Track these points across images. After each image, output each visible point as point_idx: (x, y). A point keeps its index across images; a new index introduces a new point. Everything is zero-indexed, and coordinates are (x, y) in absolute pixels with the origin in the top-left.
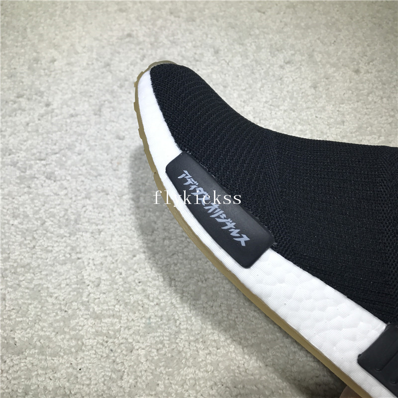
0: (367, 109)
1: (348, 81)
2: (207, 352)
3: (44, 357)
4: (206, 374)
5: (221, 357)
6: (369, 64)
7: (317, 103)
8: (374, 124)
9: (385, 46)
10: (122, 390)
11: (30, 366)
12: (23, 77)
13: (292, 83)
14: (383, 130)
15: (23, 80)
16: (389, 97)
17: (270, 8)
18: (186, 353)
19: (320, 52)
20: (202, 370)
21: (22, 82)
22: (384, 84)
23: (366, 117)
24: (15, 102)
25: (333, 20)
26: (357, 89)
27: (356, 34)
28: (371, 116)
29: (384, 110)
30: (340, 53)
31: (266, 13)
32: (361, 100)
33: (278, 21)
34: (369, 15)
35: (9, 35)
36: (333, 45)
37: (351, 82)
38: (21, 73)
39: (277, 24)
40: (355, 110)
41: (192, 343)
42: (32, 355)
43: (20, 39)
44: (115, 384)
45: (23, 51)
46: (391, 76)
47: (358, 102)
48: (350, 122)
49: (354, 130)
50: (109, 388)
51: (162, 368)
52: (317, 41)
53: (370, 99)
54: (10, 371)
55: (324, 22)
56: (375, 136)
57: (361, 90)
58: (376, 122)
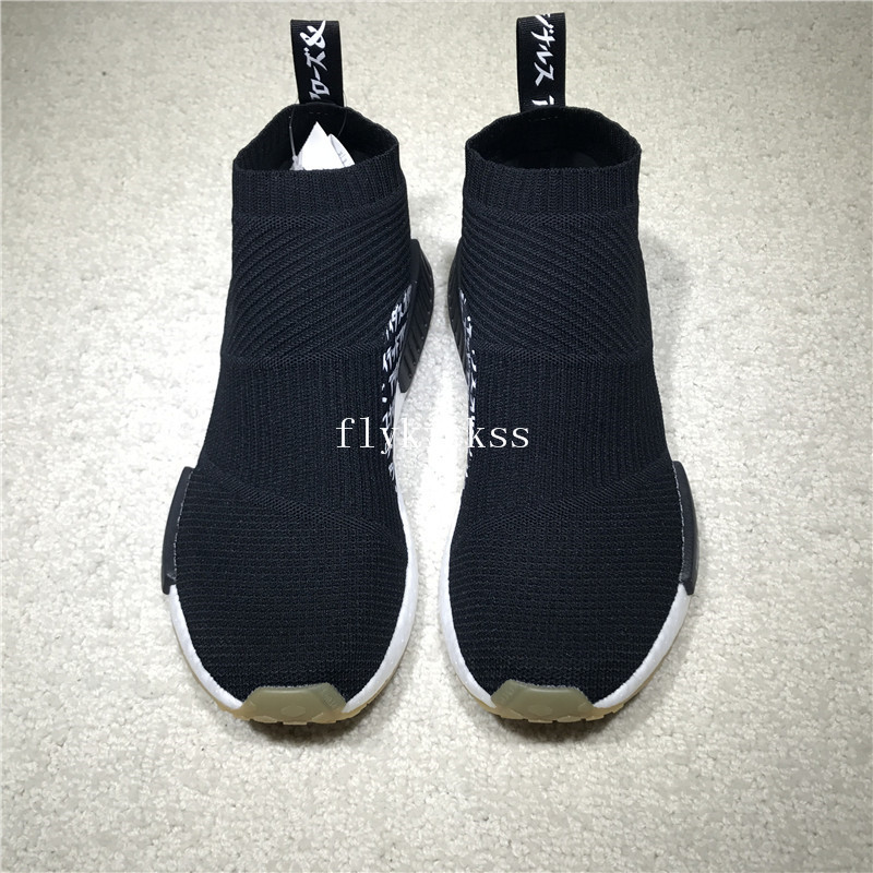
0: (792, 380)
1: (772, 324)
2: (434, 739)
3: (187, 709)
4: (424, 774)
5: (455, 751)
6: (818, 296)
7: (702, 360)
8: (797, 411)
9: (858, 264)
10: (296, 775)
11: (166, 719)
12: (206, 253)
13: (667, 317)
14: (810, 423)
15: (206, 258)
16: (840, 363)
17: (661, 167)
18: (400, 737)
19: (733, 265)
20: (421, 766)
21: (205, 262)
22: (837, 338)
23: (787, 394)
24: (189, 297)
25: (775, 202)
26: (783, 341)
27: (810, 235)
28: (795, 396)
29: (822, 387)
30: (769, 269)
31: (652, 175)
32: (785, 363)
33: (671, 193)
34: (844, 201)
35: (192, 172)
36: (761, 251)
37: (776, 328)
38: (204, 245)
39: (667, 199)
40: (768, 380)
41: (413, 724)
42: (171, 705)
43: (209, 181)
44: (287, 765)
45: (211, 203)
46: (854, 324)
47: (779, 366)
48: (755, 402)
49: (757, 418)
50: (278, 770)
51: (361, 755)
52: (735, 240)
53: (803, 363)
54: (136, 723)
55: (757, 203)
56: (793, 433)
57: (790, 346)
58: (801, 408)
